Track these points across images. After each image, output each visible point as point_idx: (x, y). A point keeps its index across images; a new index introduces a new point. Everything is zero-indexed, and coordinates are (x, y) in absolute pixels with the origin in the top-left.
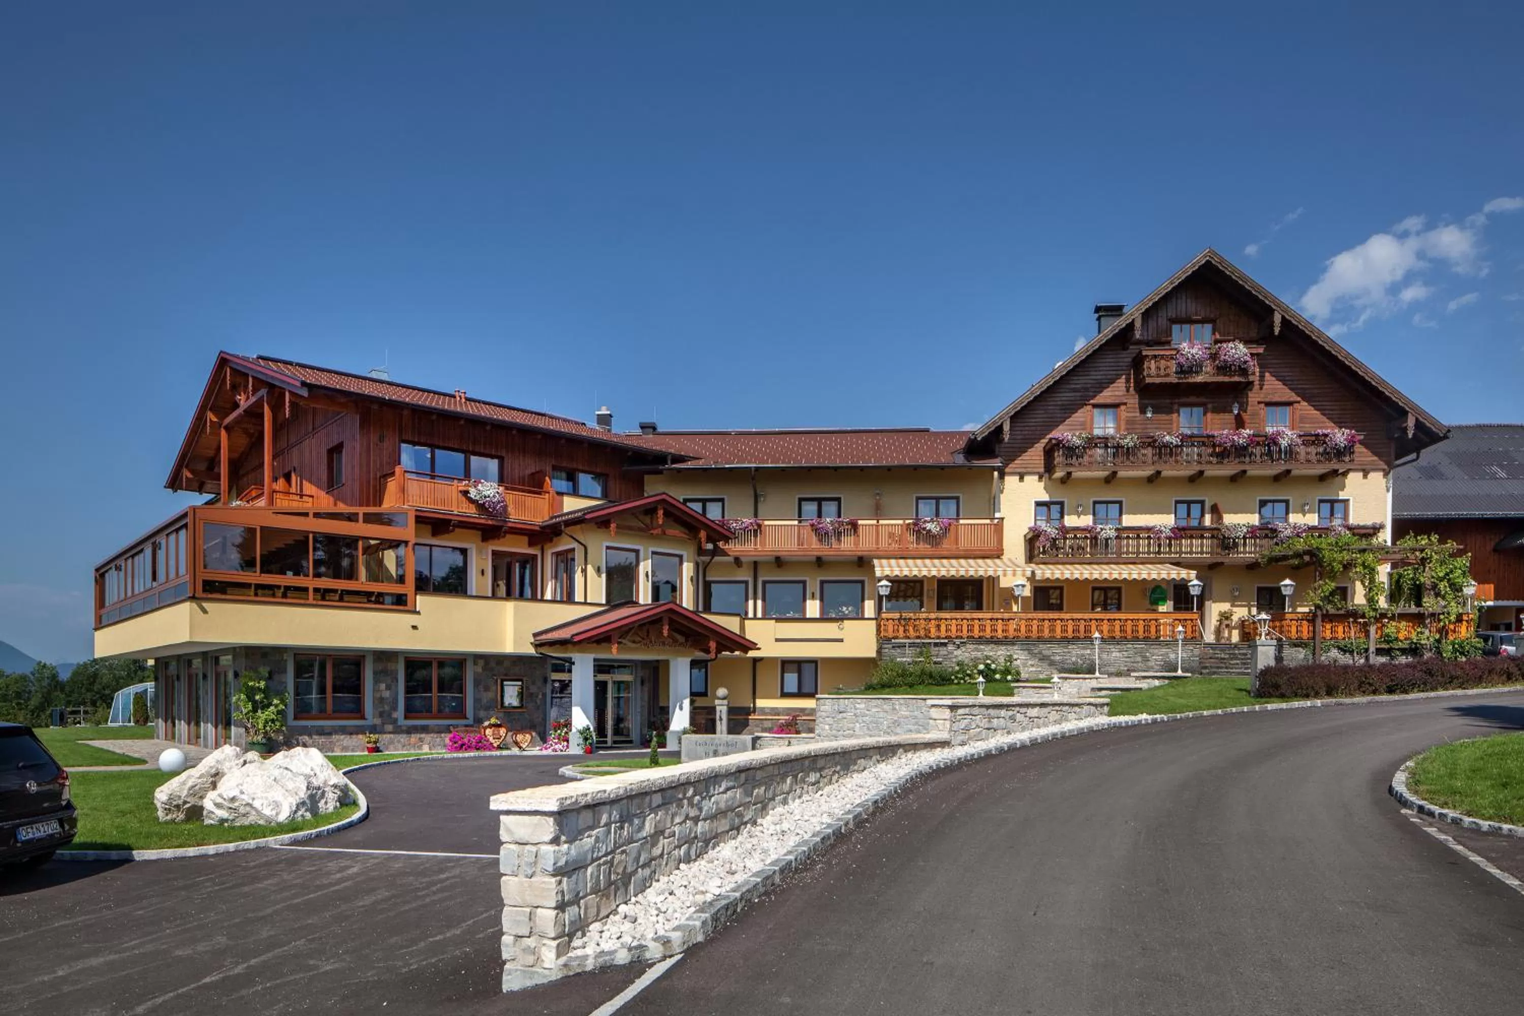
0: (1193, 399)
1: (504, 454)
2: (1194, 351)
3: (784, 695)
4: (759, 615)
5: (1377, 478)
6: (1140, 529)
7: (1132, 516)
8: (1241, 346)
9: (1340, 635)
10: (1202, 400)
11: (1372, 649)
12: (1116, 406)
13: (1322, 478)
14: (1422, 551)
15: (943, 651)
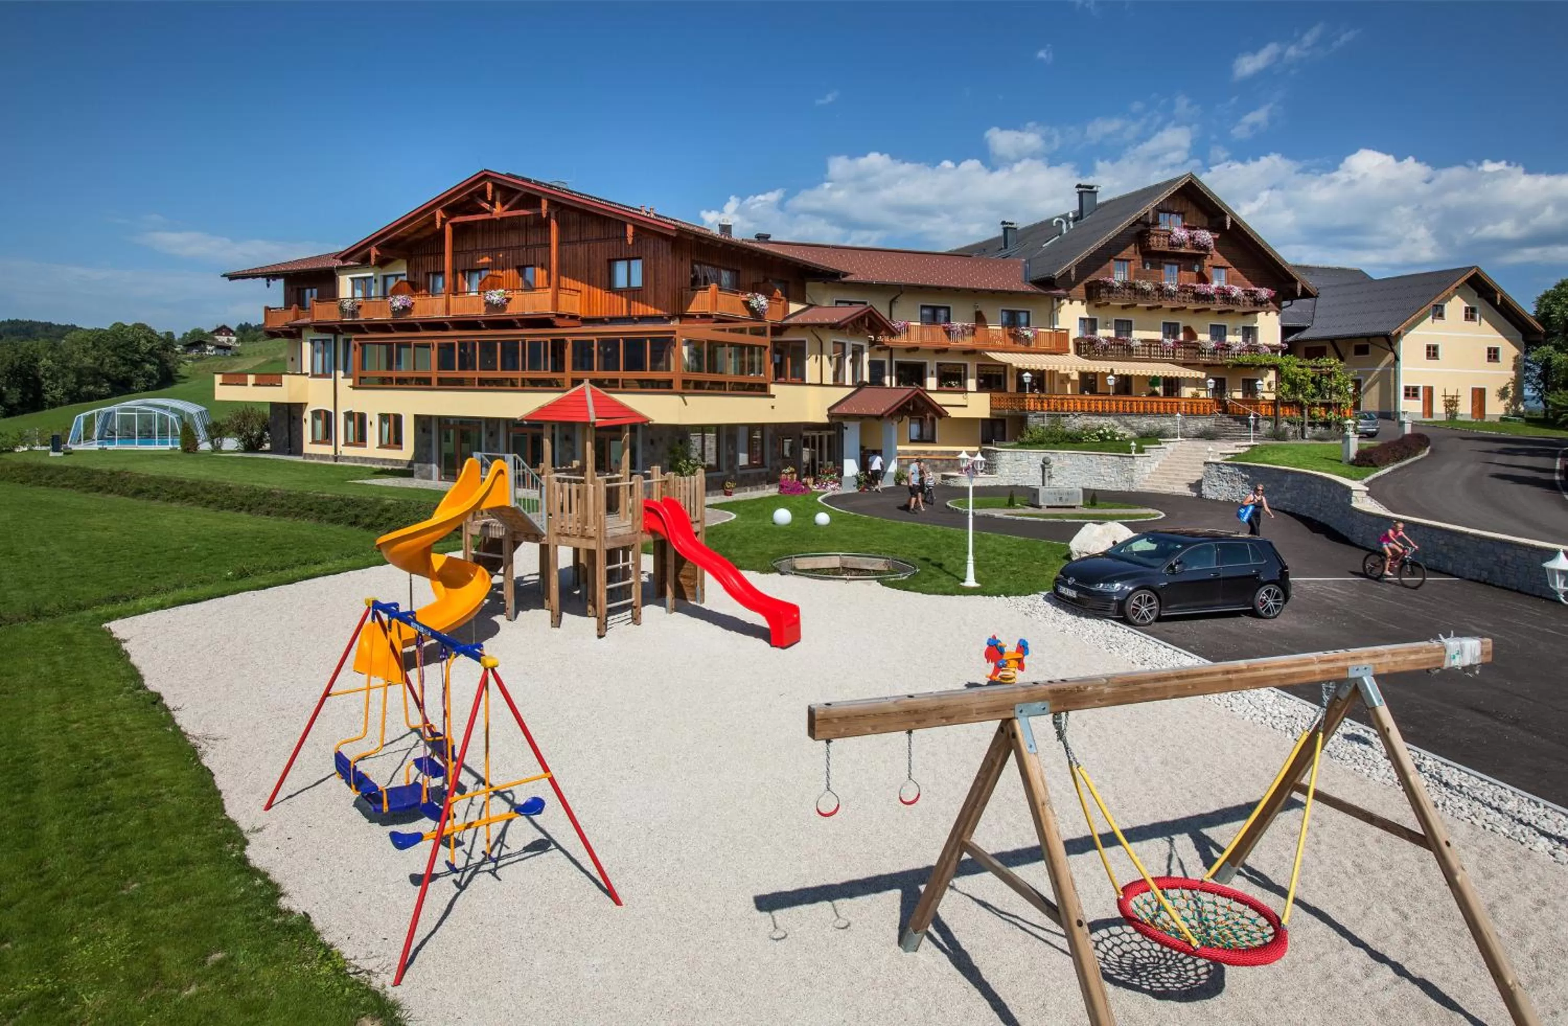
0: (1173, 260)
1: (740, 268)
2: (1182, 234)
3: (912, 441)
4: (894, 385)
5: (1272, 314)
6: (1153, 341)
7: (1138, 332)
8: (1208, 234)
9: (1287, 414)
10: (1177, 261)
11: (1306, 422)
12: (1129, 261)
13: (1245, 314)
14: (1331, 367)
15: (1066, 420)
